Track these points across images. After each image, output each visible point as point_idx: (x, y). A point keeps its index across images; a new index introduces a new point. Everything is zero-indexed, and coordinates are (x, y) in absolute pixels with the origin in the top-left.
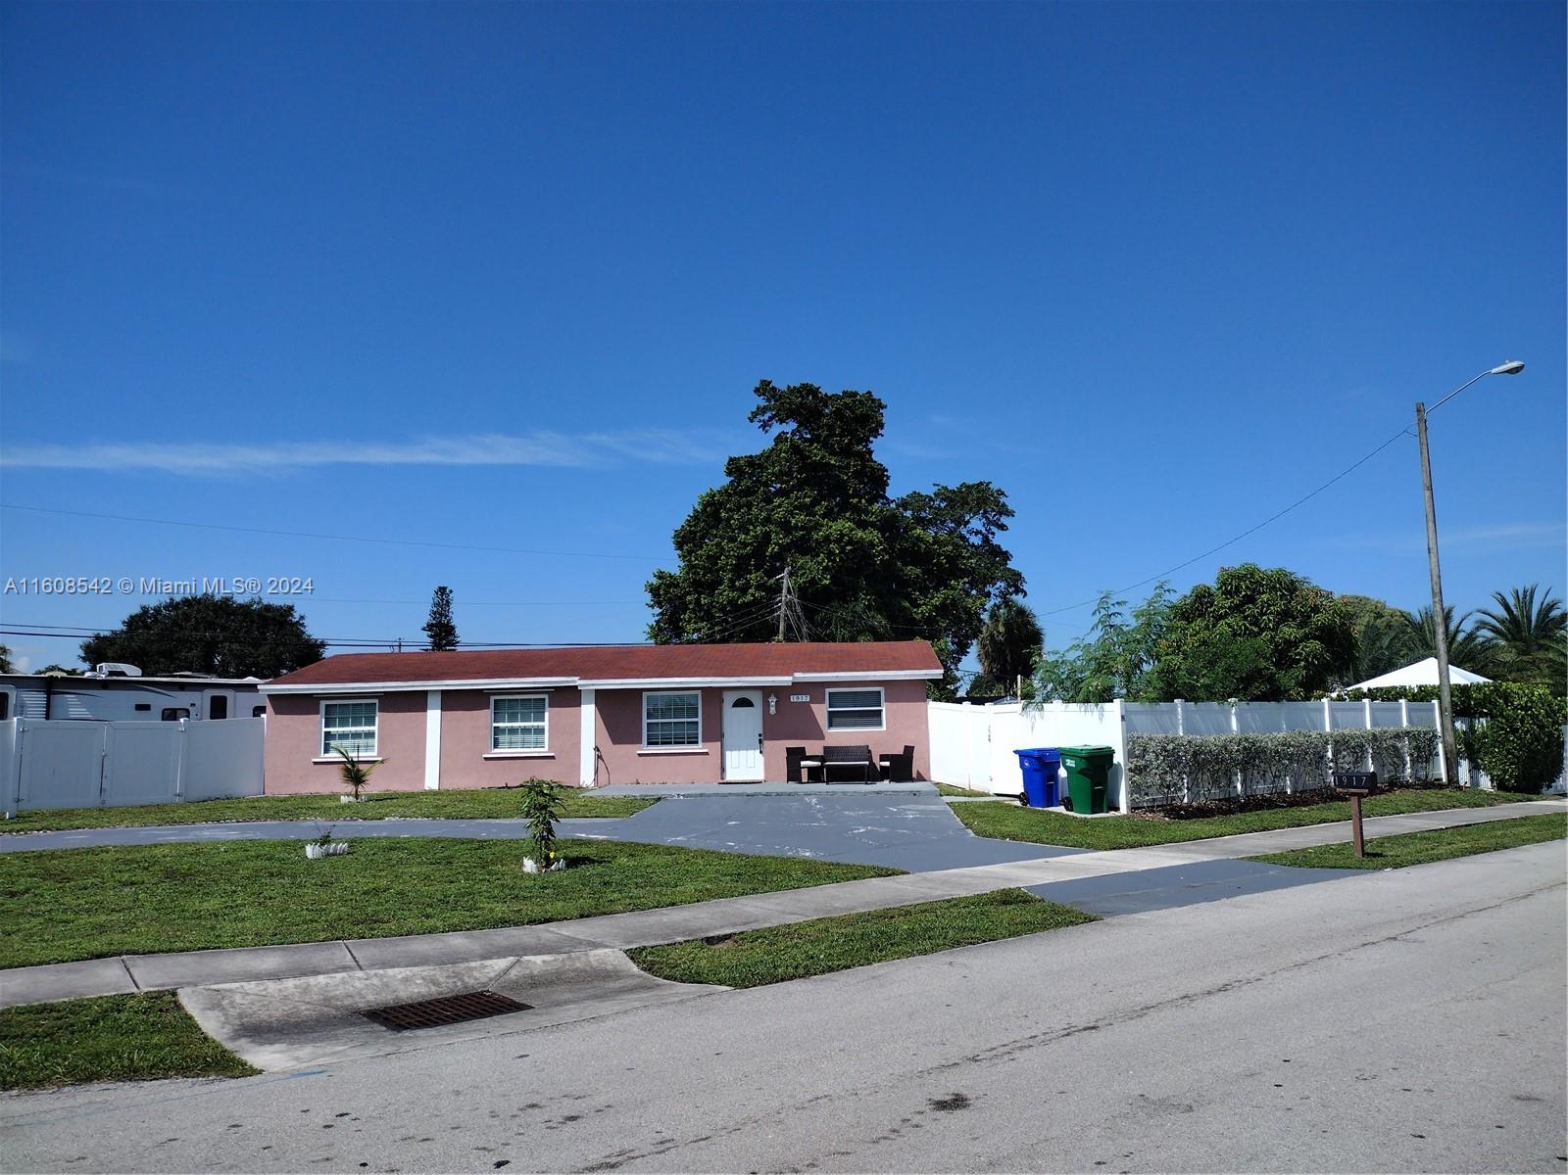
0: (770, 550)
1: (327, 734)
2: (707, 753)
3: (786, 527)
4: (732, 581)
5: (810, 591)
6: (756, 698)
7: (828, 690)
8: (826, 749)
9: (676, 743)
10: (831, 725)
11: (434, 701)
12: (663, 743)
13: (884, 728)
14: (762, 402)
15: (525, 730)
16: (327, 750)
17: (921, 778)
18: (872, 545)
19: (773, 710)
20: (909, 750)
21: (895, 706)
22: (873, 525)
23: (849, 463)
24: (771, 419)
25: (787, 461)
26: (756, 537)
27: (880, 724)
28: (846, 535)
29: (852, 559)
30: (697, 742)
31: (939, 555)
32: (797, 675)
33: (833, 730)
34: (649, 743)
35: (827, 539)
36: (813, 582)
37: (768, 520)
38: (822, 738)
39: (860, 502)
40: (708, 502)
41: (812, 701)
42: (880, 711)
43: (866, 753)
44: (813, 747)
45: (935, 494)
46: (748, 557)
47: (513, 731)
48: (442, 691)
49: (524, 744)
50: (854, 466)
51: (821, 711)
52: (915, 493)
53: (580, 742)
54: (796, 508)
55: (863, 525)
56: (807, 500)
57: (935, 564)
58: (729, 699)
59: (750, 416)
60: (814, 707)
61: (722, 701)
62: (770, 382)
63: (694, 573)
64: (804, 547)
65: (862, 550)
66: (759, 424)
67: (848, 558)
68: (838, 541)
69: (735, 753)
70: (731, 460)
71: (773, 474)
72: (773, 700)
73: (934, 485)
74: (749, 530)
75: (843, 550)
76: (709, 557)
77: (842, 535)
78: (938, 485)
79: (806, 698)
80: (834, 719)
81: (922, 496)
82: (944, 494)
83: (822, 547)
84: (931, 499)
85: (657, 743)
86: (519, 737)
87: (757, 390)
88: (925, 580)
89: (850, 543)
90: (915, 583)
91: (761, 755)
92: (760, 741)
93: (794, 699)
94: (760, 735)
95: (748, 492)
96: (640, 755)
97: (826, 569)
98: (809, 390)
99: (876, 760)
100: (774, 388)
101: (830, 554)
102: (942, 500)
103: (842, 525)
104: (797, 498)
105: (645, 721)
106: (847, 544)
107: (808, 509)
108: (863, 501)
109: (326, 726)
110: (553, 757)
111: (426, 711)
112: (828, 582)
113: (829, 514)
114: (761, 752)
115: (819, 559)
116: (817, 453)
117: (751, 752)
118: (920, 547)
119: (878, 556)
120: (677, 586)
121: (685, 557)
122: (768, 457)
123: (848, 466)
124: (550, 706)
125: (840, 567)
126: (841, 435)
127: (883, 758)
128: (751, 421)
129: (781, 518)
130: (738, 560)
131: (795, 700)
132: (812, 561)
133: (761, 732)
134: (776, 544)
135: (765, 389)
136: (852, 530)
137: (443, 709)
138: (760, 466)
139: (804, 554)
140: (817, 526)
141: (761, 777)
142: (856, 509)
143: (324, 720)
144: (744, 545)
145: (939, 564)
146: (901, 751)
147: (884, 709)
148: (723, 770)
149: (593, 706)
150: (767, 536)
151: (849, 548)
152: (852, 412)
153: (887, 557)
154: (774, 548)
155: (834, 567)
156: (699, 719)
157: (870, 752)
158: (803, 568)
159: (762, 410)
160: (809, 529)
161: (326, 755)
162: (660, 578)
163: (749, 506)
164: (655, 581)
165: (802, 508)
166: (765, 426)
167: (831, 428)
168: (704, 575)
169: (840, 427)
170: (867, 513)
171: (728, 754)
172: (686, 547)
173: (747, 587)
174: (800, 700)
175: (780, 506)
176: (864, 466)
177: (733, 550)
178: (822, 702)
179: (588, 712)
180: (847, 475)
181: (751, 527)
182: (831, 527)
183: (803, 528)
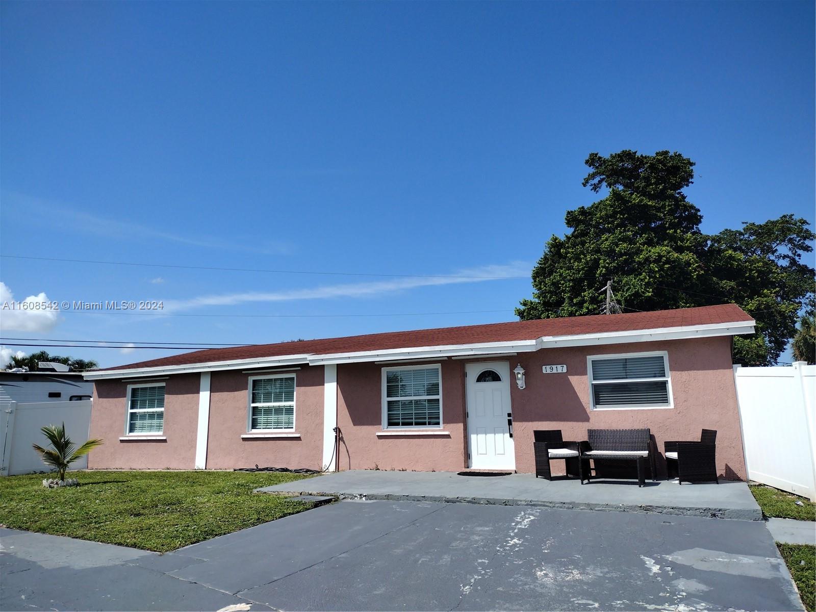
0: (598, 272)
1: (133, 416)
2: (448, 436)
3: (611, 253)
4: (571, 299)
5: (635, 302)
6: (502, 370)
7: (590, 358)
8: (591, 433)
9: (417, 424)
10: (597, 402)
11: (205, 382)
12: (404, 424)
13: (671, 405)
14: (592, 170)
15: (278, 411)
16: (132, 429)
17: (732, 477)
18: (688, 264)
19: (521, 383)
20: (709, 436)
21: (685, 375)
22: (689, 249)
23: (665, 203)
24: (600, 182)
25: (611, 206)
26: (587, 263)
27: (665, 400)
28: (664, 256)
29: (671, 276)
30: (438, 424)
31: (751, 270)
32: (546, 339)
33: (600, 408)
34: (391, 424)
35: (647, 260)
36: (637, 294)
37: (598, 251)
38: (586, 419)
39: (675, 232)
40: (552, 244)
41: (569, 372)
42: (664, 384)
43: (649, 440)
44: (573, 431)
45: (744, 229)
46: (581, 280)
47: (268, 411)
48: (212, 372)
49: (278, 425)
50: (669, 205)
51: (583, 385)
52: (727, 230)
53: (322, 423)
54: (620, 240)
55: (680, 250)
56: (630, 233)
57: (747, 278)
58: (473, 372)
59: (583, 181)
60: (574, 380)
61: (464, 375)
62: (597, 154)
63: (545, 297)
64: (628, 267)
65: (680, 269)
66: (592, 187)
67: (667, 274)
68: (656, 261)
69: (481, 437)
70: (569, 213)
71: (601, 218)
72: (520, 372)
73: (743, 223)
74: (581, 259)
75: (661, 269)
76: (553, 284)
77: (660, 257)
78: (745, 223)
79: (561, 369)
80: (600, 395)
81: (733, 232)
82: (752, 229)
83: (644, 267)
84: (741, 234)
85: (397, 424)
86: (273, 418)
87: (587, 162)
88: (740, 291)
89: (668, 261)
90: (731, 294)
91: (511, 440)
92: (510, 423)
93: (546, 370)
94: (509, 415)
95: (584, 234)
96: (380, 437)
97: (648, 285)
98: (627, 155)
99: (661, 448)
100: (600, 158)
101: (651, 271)
102: (751, 234)
103: (662, 249)
104: (621, 233)
105: (385, 399)
106: (665, 263)
107: (631, 241)
108: (679, 231)
109: (132, 408)
110: (298, 439)
111: (198, 392)
112: (650, 294)
113: (650, 243)
114: (511, 436)
115: (642, 277)
116: (636, 199)
117: (499, 436)
118: (732, 265)
119: (695, 272)
120: (536, 309)
121: (537, 286)
122: (597, 207)
123: (664, 206)
124: (297, 386)
125: (660, 282)
126: (657, 184)
127: (670, 446)
128: (584, 185)
129: (607, 248)
130: (575, 284)
131: (549, 371)
132: (635, 279)
133: (510, 412)
134: (603, 267)
135: (593, 160)
136: (669, 253)
137: (212, 390)
138: (590, 214)
139: (628, 273)
140: (639, 252)
141: (510, 466)
142: (673, 238)
143: (130, 402)
144: (579, 271)
145: (751, 278)
146: (696, 437)
147: (669, 380)
148: (467, 456)
149: (335, 384)
150: (596, 263)
151: (667, 266)
152: (664, 165)
153: (702, 272)
154: (602, 271)
155: (655, 283)
156: (440, 397)
157: (652, 437)
158: (628, 284)
159: (592, 176)
160: (631, 254)
161: (131, 434)
162: (525, 304)
163: (583, 243)
164: (522, 308)
165: (624, 240)
166: (596, 188)
167: (647, 179)
168: (550, 298)
169: (655, 178)
170: (682, 240)
171: (473, 438)
172: (538, 279)
173: (583, 302)
174: (555, 371)
175: (607, 240)
176: (677, 205)
177: (569, 275)
178: (584, 372)
179: (331, 389)
180: (663, 213)
181: (582, 256)
182: (650, 251)
183: (625, 254)
